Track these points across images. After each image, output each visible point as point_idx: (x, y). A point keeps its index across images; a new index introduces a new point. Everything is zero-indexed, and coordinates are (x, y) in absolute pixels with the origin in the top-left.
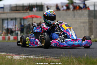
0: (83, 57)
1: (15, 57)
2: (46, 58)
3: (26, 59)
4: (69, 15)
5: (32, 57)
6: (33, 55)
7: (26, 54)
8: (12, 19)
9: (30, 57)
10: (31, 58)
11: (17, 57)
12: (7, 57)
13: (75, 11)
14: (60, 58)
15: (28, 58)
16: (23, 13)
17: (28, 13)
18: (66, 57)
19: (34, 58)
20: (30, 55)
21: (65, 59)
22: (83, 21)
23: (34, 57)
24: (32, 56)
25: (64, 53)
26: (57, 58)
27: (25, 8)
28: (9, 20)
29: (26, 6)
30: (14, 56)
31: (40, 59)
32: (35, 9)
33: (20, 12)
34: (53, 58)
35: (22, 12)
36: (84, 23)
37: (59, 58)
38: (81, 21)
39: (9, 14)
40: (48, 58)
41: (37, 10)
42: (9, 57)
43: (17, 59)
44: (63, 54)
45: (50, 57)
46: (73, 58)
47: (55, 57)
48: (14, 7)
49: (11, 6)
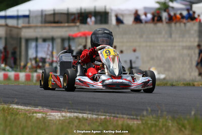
0: (188, 117)
1: (52, 115)
2: (114, 117)
3: (72, 118)
4: (160, 33)
5: (85, 116)
6: (88, 112)
7: (73, 109)
8: (45, 40)
9: (81, 115)
10: (83, 117)
11: (56, 115)
12: (35, 114)
13: (173, 25)
14: (141, 119)
15: (77, 118)
16: (68, 27)
17: (78, 26)
18: (152, 116)
19: (89, 117)
20: (81, 112)
21: (151, 121)
22: (188, 44)
23: (89, 115)
24: (84, 113)
25: (149, 109)
26: (135, 117)
27: (73, 17)
28: (40, 41)
29: (73, 14)
30: (48, 114)
31: (101, 119)
32: (91, 20)
33: (62, 25)
34: (128, 118)
35: (66, 24)
36: (189, 48)
37: (139, 118)
38: (184, 44)
39: (39, 30)
40: (117, 117)
41: (96, 23)
42: (40, 115)
43: (56, 119)
44: (147, 110)
45: (121, 116)
46: (167, 119)
47: (132, 117)
48: (50, 15)
49: (44, 13)
